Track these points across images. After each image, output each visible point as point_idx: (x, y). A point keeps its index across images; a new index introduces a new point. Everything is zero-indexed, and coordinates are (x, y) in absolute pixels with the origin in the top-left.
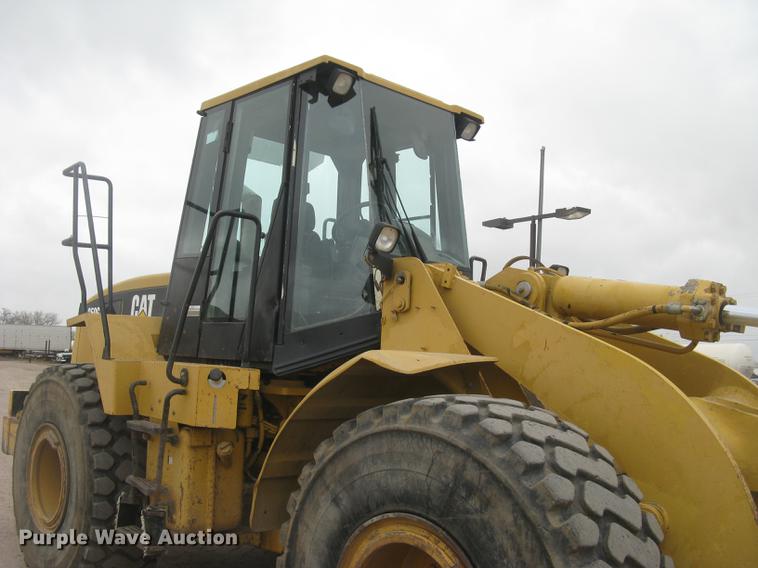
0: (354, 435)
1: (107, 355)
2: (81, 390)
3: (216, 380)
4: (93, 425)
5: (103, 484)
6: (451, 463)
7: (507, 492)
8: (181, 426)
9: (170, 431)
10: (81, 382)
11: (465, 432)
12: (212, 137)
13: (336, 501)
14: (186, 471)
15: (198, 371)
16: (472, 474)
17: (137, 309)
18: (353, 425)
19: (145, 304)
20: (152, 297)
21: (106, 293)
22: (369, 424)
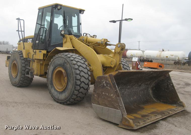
0: (55, 58)
1: (24, 49)
2: (20, 54)
3: (40, 52)
4: (22, 60)
5: (24, 69)
6: (64, 60)
7: (69, 63)
8: (35, 59)
9: (34, 60)
10: (20, 53)
11: (66, 57)
12: (40, 14)
13: (53, 66)
14: (36, 66)
15: (37, 51)
16: (66, 61)
17: (29, 41)
18: (55, 57)
19: (30, 41)
20: (31, 39)
21: (23, 38)
22: (56, 56)
